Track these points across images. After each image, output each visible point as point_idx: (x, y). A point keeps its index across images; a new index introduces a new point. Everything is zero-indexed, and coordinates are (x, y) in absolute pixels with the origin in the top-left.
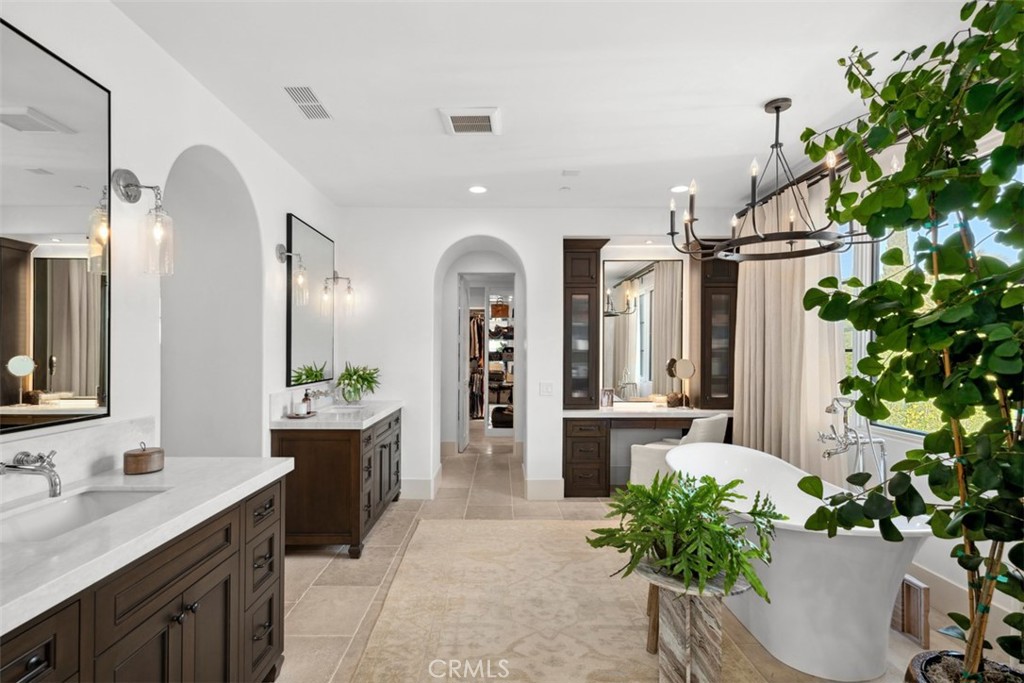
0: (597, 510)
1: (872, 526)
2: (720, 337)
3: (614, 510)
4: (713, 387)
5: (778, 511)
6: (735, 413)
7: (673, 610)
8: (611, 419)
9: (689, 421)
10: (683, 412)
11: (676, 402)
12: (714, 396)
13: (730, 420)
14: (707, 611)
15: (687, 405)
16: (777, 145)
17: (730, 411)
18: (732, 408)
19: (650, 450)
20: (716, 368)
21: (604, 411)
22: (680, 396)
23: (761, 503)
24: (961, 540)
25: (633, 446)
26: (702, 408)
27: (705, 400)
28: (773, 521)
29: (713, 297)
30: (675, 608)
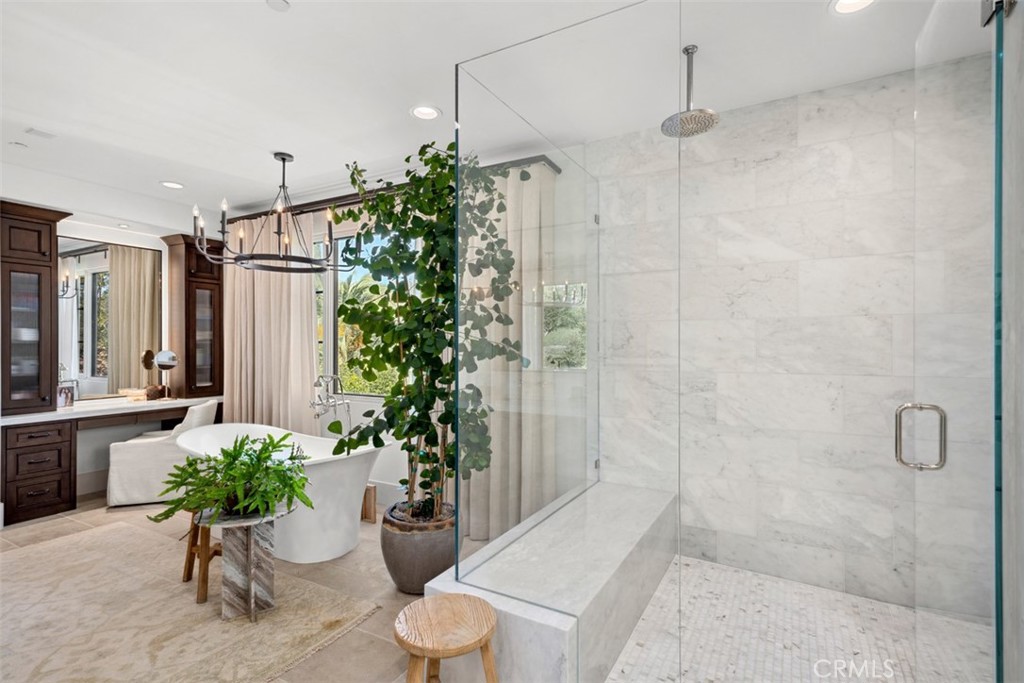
0: (66, 525)
1: (367, 443)
2: (204, 330)
3: (170, 486)
4: (198, 376)
5: (305, 454)
6: (225, 399)
7: (234, 549)
8: (77, 420)
9: (185, 410)
10: (166, 403)
11: (157, 394)
12: (198, 385)
13: (220, 406)
14: (262, 538)
15: (169, 396)
16: (283, 186)
17: (218, 397)
18: (221, 394)
19: (135, 446)
20: (202, 358)
21: (63, 412)
22: (160, 387)
23: (295, 451)
24: (405, 440)
25: (113, 445)
26: (187, 398)
27: (190, 389)
28: (303, 461)
29: (198, 291)
30: (236, 547)
